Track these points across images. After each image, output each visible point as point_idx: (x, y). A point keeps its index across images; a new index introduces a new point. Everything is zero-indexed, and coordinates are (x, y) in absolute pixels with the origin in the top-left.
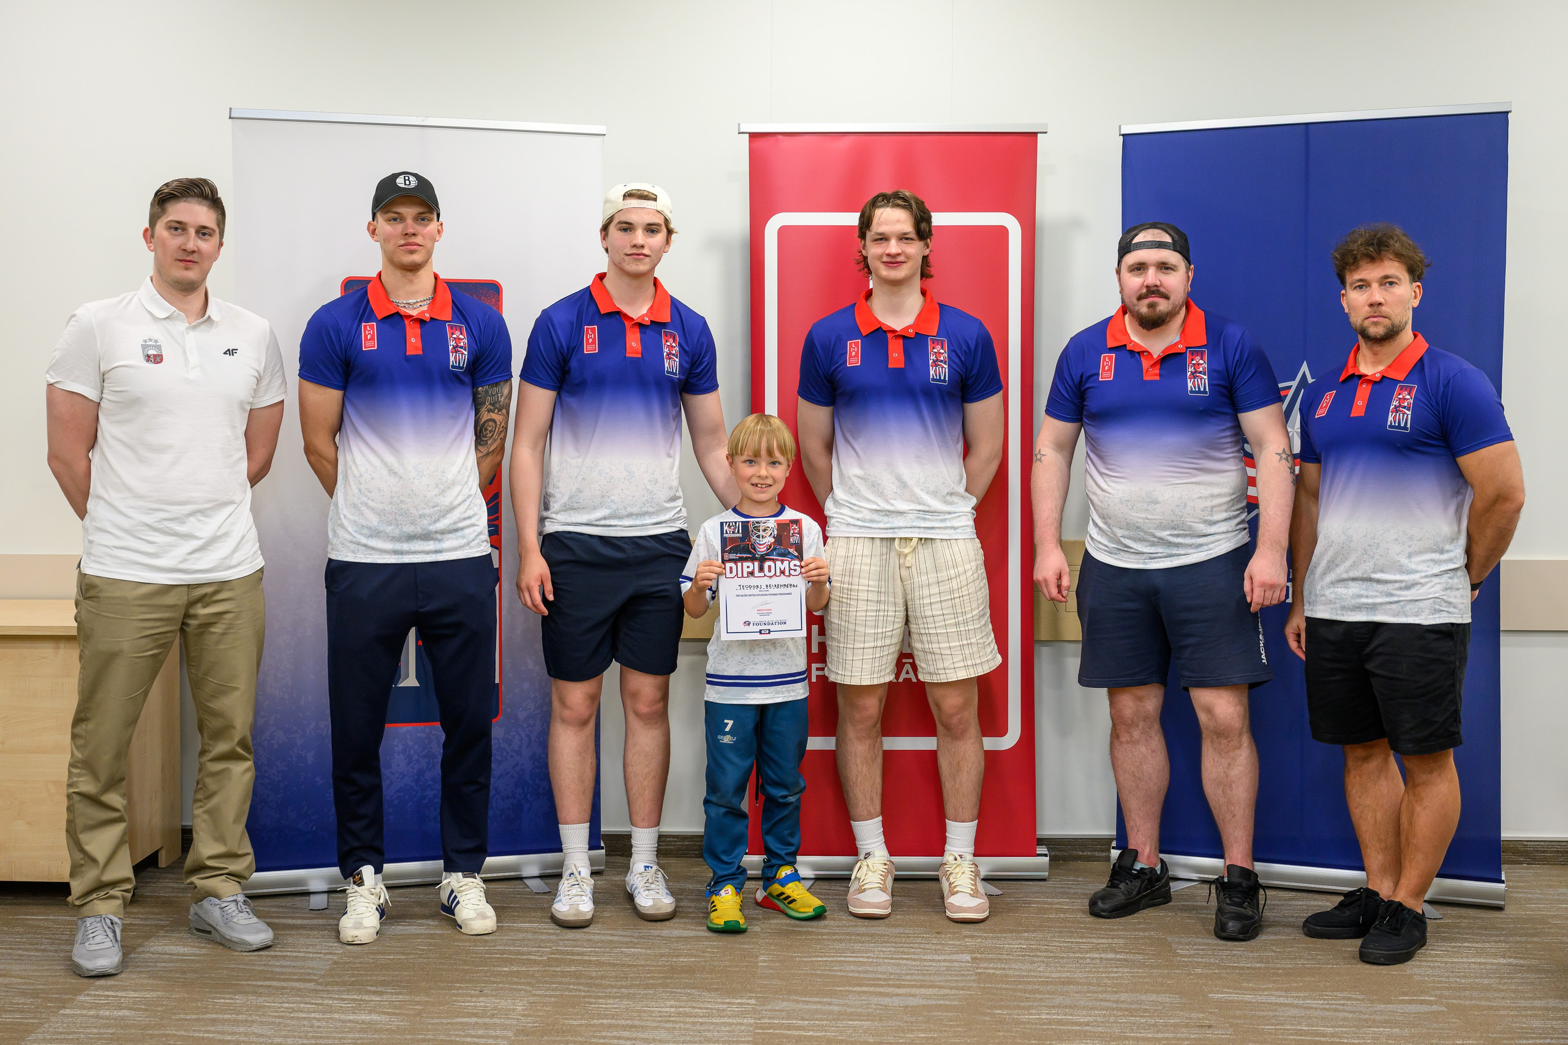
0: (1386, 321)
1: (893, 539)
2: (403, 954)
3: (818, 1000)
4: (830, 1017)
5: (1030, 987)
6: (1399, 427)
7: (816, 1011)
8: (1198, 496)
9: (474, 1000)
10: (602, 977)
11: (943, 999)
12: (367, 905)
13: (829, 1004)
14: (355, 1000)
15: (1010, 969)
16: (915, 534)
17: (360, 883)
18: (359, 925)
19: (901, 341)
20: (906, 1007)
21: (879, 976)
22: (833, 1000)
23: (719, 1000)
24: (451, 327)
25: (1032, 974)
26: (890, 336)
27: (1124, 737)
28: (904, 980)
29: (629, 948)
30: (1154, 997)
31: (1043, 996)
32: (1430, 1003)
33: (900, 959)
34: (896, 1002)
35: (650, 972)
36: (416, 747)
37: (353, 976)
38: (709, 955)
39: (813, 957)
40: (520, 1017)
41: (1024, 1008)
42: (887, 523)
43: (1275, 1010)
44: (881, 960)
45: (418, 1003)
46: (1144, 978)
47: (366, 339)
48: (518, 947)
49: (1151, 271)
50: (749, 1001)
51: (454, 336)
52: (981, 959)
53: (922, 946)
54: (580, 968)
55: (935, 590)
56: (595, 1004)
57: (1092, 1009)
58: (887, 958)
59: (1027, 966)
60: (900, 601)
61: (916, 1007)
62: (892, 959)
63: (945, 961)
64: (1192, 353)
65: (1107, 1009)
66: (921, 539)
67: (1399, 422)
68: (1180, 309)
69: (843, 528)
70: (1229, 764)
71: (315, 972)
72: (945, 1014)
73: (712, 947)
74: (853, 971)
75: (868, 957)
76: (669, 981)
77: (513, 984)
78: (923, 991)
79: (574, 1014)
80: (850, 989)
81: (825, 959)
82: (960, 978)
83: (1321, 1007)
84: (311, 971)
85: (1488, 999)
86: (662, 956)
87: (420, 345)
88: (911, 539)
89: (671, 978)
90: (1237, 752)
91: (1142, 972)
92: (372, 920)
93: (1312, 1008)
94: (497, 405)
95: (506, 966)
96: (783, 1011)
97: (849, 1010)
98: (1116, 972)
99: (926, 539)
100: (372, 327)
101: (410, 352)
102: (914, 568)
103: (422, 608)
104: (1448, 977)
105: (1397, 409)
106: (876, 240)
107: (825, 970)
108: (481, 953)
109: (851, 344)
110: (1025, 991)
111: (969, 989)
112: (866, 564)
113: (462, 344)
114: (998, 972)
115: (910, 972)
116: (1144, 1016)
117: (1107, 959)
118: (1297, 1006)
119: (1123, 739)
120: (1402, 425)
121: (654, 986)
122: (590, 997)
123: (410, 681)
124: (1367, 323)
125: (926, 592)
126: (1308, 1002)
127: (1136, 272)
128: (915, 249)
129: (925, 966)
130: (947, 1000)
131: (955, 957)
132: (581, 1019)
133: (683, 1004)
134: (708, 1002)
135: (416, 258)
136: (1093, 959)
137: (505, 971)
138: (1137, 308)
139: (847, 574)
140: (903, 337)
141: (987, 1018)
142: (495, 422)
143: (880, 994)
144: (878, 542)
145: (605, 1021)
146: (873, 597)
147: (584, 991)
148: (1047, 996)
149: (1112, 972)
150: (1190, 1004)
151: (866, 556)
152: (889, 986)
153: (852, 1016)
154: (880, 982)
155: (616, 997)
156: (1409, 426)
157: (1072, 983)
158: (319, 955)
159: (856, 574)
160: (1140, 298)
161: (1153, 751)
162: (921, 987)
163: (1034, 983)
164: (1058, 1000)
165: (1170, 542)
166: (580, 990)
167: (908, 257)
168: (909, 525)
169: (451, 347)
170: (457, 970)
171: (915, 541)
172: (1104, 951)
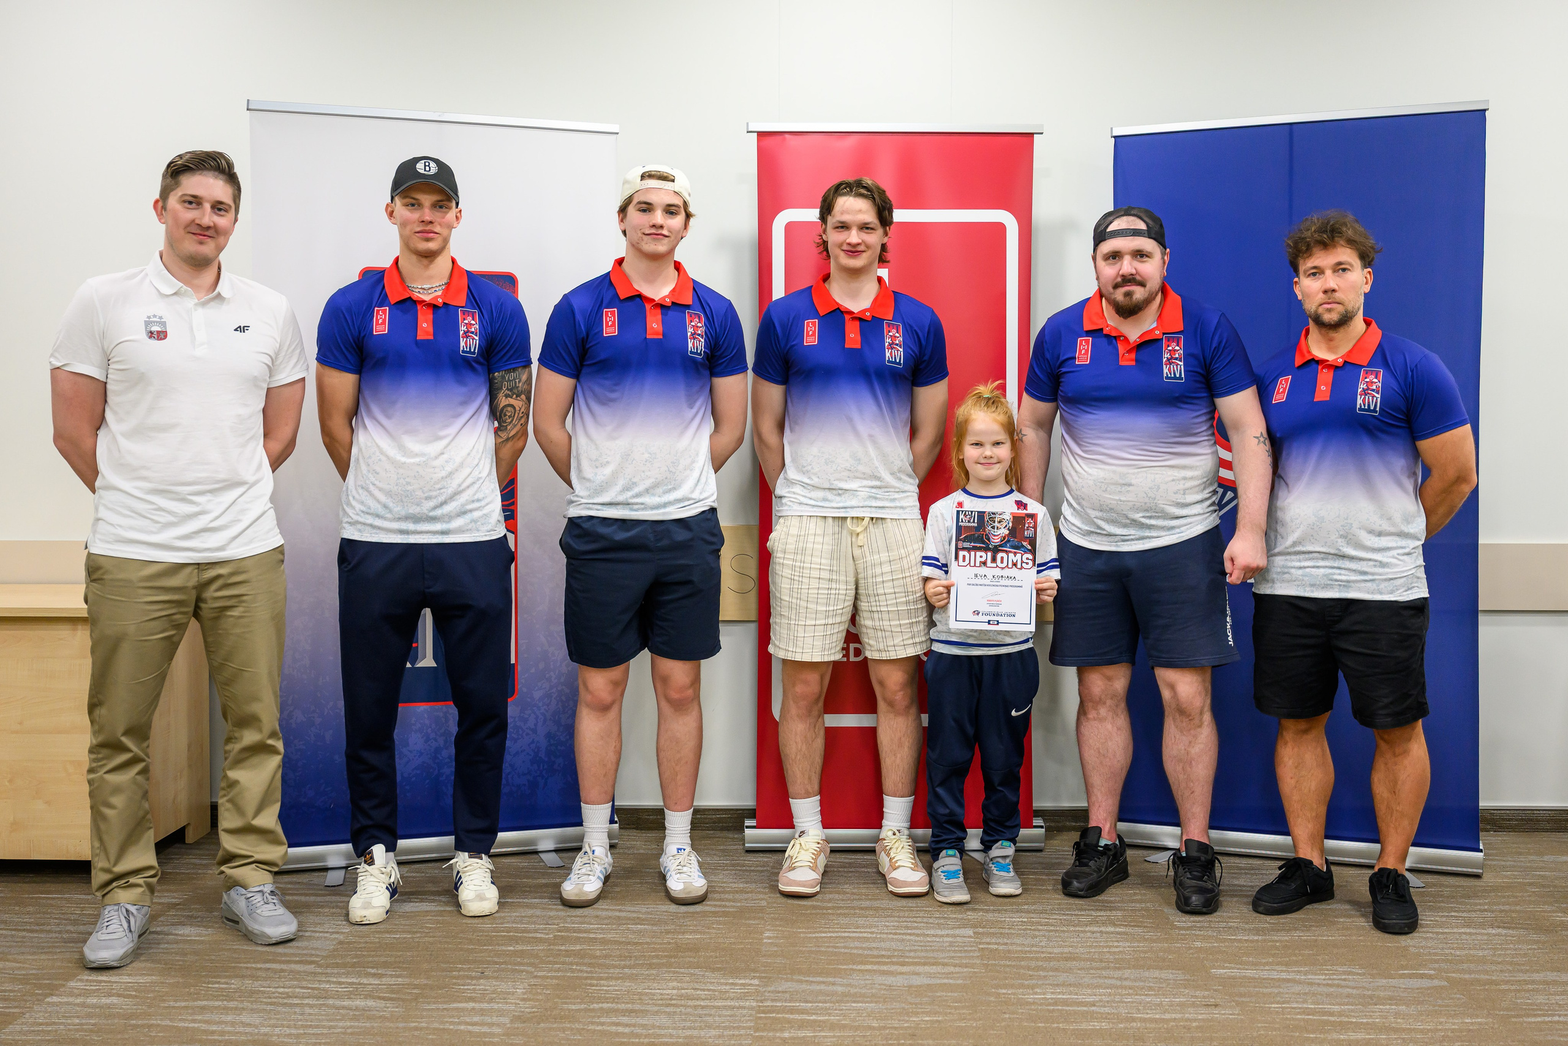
0: (1340, 308)
1: (846, 518)
2: (409, 932)
3: (821, 979)
4: (834, 998)
5: (1033, 964)
6: (1369, 410)
7: (821, 992)
8: (1171, 478)
9: (474, 982)
10: (606, 957)
11: (948, 978)
12: (377, 884)
13: (834, 984)
14: (353, 983)
15: (1012, 944)
16: (867, 514)
17: (371, 862)
18: (367, 905)
19: (857, 323)
20: (910, 987)
21: (883, 953)
22: (836, 979)
23: (722, 981)
24: (464, 313)
25: (1034, 949)
26: (847, 317)
27: (1092, 714)
28: (907, 957)
29: (636, 924)
30: (1156, 973)
31: (1046, 974)
32: (1430, 977)
33: (903, 934)
34: (899, 981)
35: (655, 950)
36: (433, 726)
37: (356, 956)
38: (714, 931)
39: (818, 932)
40: (518, 1002)
41: (1028, 987)
42: (839, 502)
43: (1279, 987)
44: (885, 936)
45: (416, 987)
46: (1145, 952)
47: (377, 324)
48: (526, 924)
49: (1127, 259)
50: (752, 982)
51: (466, 321)
52: (982, 934)
53: (925, 920)
54: (585, 947)
55: (886, 568)
56: (597, 986)
57: (1098, 987)
58: (891, 933)
59: (1029, 941)
60: (852, 580)
61: (920, 986)
62: (896, 934)
63: (947, 935)
64: (1168, 339)
65: (1111, 987)
66: (872, 519)
67: (1369, 405)
68: (1156, 295)
69: (796, 507)
70: (1190, 742)
71: (318, 953)
72: (950, 994)
73: (719, 923)
74: (857, 948)
75: (872, 933)
76: (673, 960)
77: (515, 964)
78: (927, 969)
79: (574, 998)
80: (854, 967)
81: (829, 935)
82: (963, 955)
83: (1325, 982)
84: (313, 952)
85: (1486, 972)
86: (668, 932)
87: (431, 330)
88: (863, 519)
89: (675, 957)
90: (1199, 730)
91: (1143, 947)
92: (382, 899)
93: (1315, 984)
94: (516, 391)
95: (511, 945)
96: (786, 992)
97: (853, 991)
98: (1117, 947)
99: (877, 518)
100: (384, 312)
101: (421, 336)
102: (866, 547)
103: (429, 588)
104: (1443, 948)
105: (1365, 392)
106: (837, 228)
107: (828, 947)
108: (488, 932)
109: (808, 323)
110: (1029, 968)
111: (973, 966)
112: (818, 543)
113: (473, 330)
114: (1001, 948)
115: (913, 948)
116: (1149, 995)
117: (1107, 933)
118: (1299, 982)
119: (1090, 716)
120: (1372, 408)
121: (659, 966)
122: (592, 978)
123: (428, 661)
124: (1321, 310)
125: (878, 571)
126: (1309, 977)
127: (1111, 261)
128: (874, 239)
129: (928, 941)
130: (951, 978)
131: (957, 932)
132: (580, 1003)
133: (685, 985)
134: (711, 983)
135: (432, 246)
136: (1093, 933)
137: (509, 951)
138: (1113, 297)
139: (800, 552)
140: (859, 319)
141: (992, 999)
142: (514, 408)
143: (884, 973)
144: (830, 520)
145: (605, 1005)
146: (825, 575)
147: (587, 972)
148: (1051, 973)
149: (1113, 946)
150: (1194, 980)
151: (819, 535)
152: (893, 963)
153: (856, 998)
154: (884, 960)
155: (617, 979)
156: (1378, 409)
157: (1074, 959)
158: (326, 935)
159: (809, 552)
160: (1116, 286)
161: (1119, 729)
162: (925, 964)
163: (1037, 959)
164: (1062, 977)
165: (1143, 524)
166: (581, 971)
167: (868, 247)
168: (861, 505)
169: (461, 333)
170: (461, 949)
171: (867, 520)
172: (1104, 924)
